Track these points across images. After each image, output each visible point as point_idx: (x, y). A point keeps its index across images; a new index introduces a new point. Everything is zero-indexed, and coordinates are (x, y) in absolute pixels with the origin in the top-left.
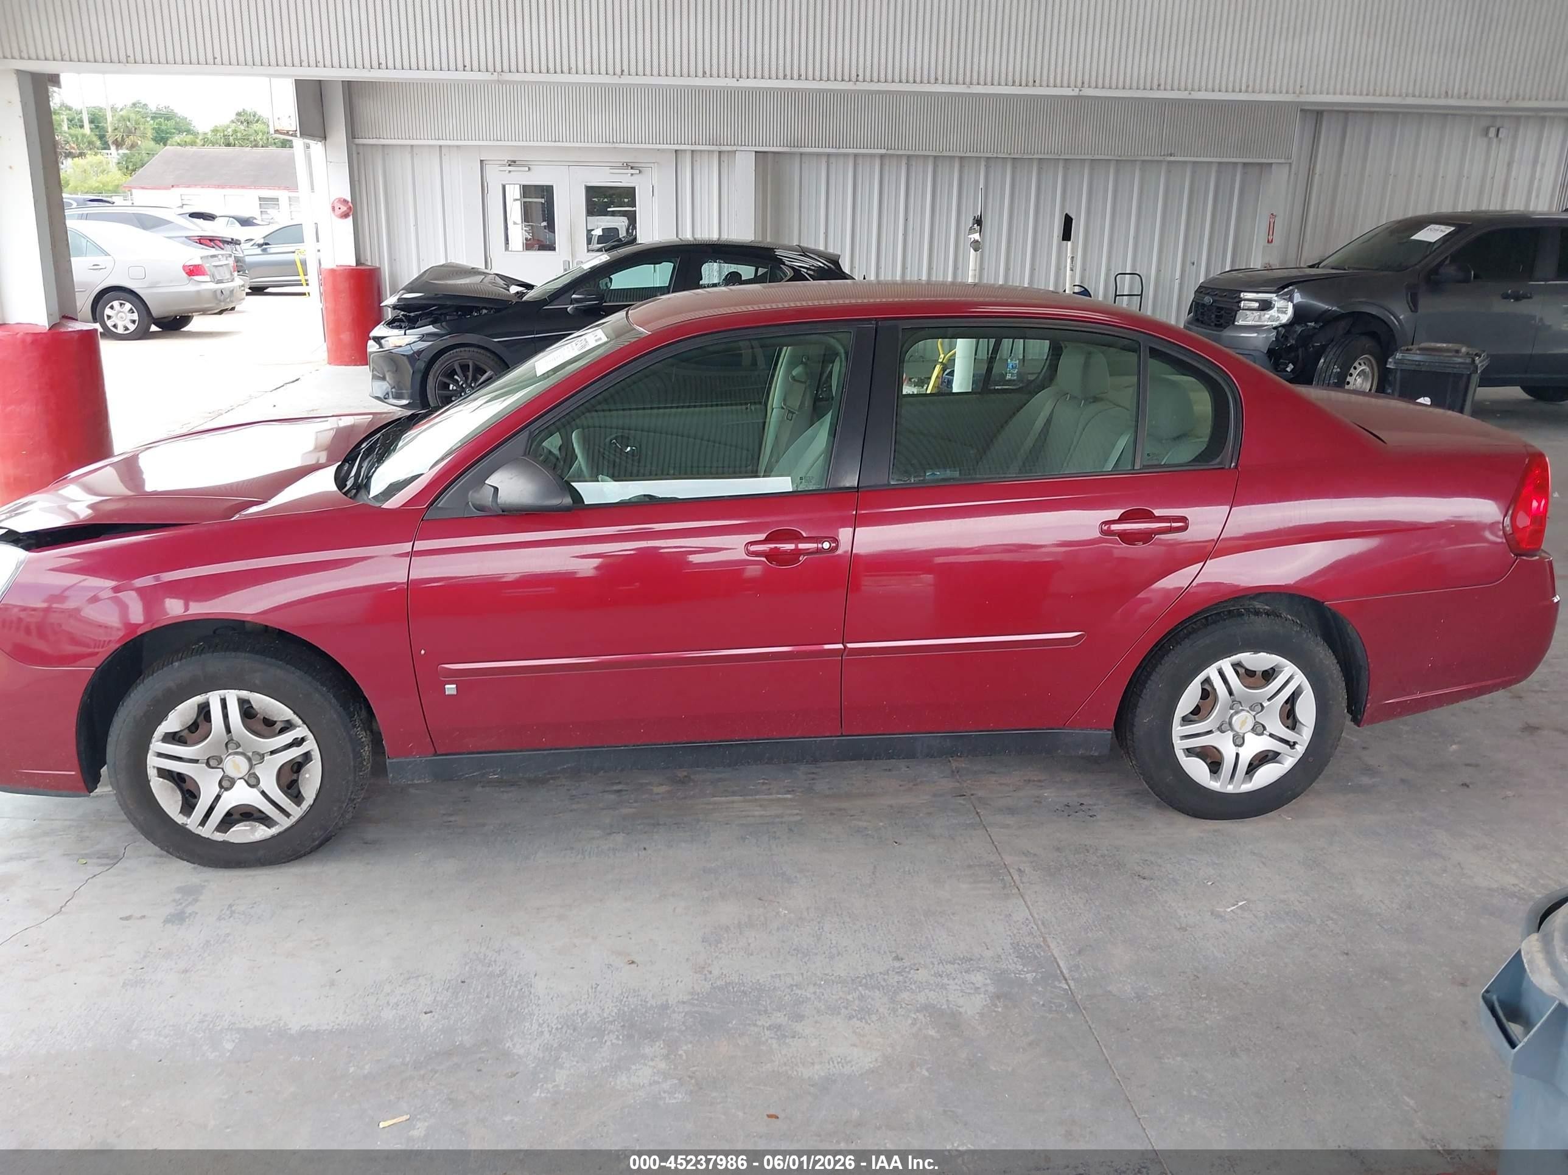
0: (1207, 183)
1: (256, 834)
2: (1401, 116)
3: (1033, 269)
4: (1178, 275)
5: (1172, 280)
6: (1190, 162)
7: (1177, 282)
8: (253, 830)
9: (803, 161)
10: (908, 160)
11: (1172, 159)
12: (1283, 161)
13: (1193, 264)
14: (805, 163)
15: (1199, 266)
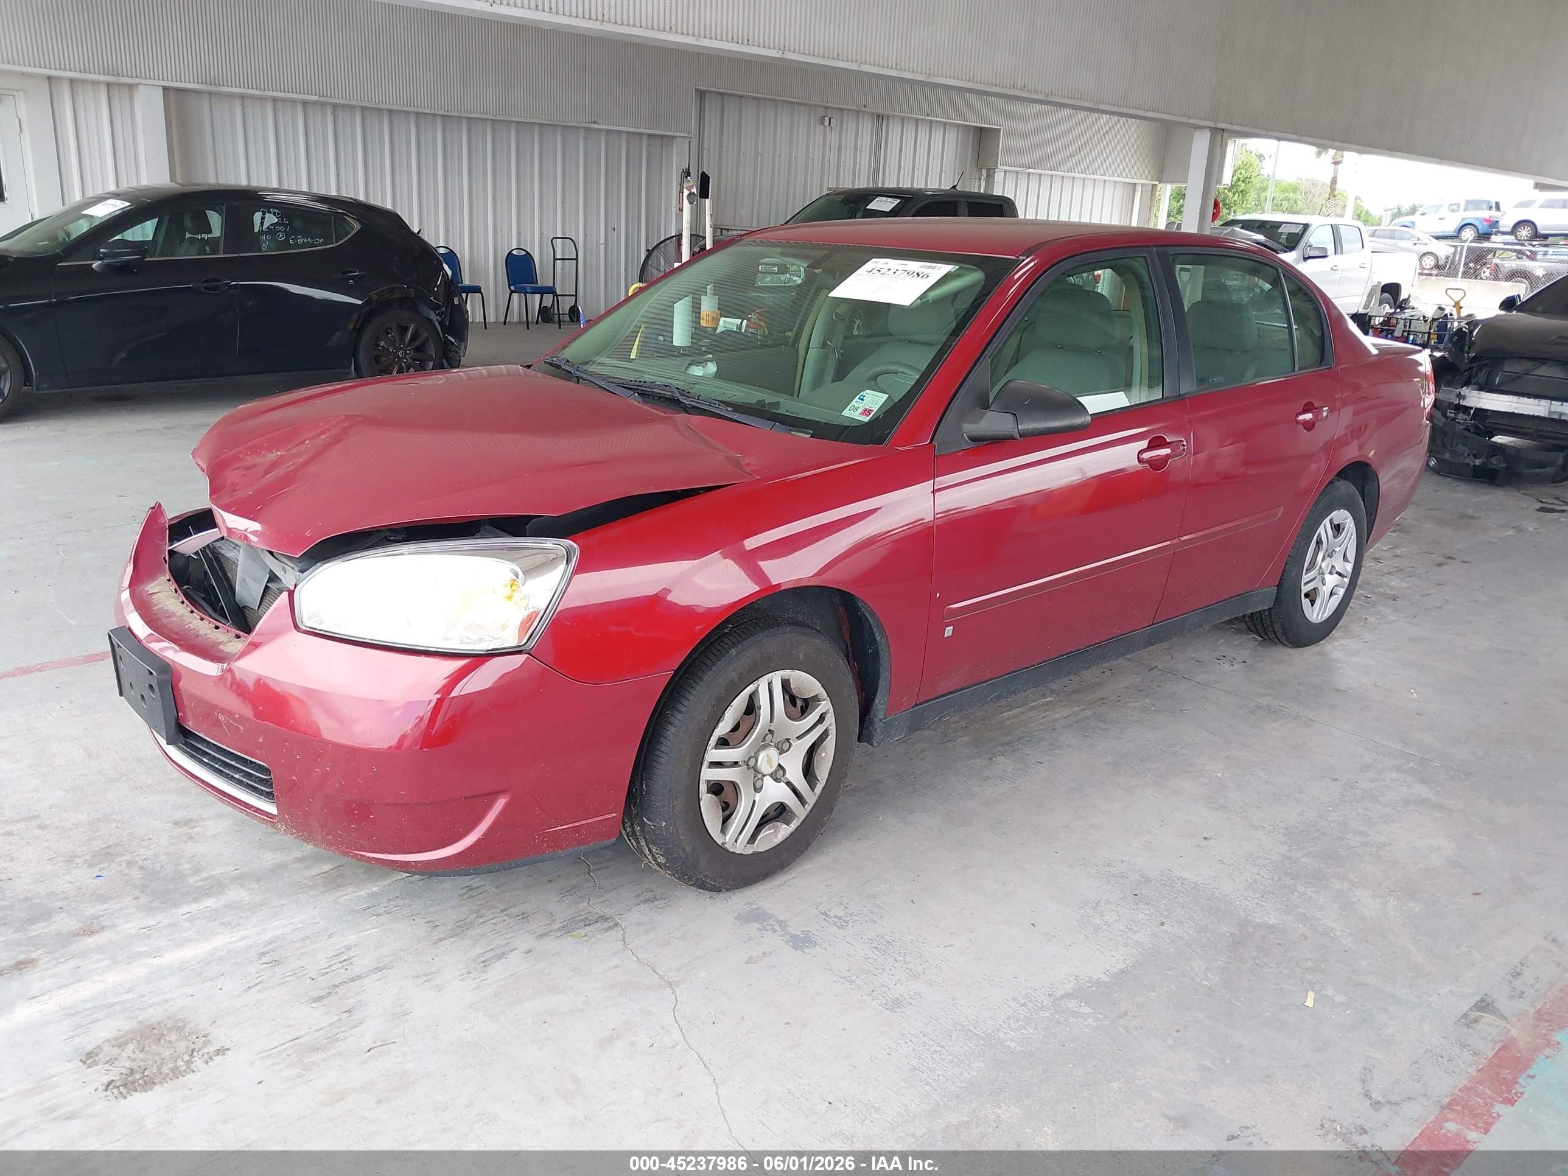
0: (620, 150)
1: (779, 835)
2: (762, 101)
3: (471, 232)
4: (602, 241)
5: (598, 245)
6: (604, 130)
7: (602, 247)
8: (776, 832)
9: (213, 102)
10: (334, 110)
11: (596, 126)
12: (685, 135)
13: (614, 229)
14: (215, 104)
15: (619, 232)
